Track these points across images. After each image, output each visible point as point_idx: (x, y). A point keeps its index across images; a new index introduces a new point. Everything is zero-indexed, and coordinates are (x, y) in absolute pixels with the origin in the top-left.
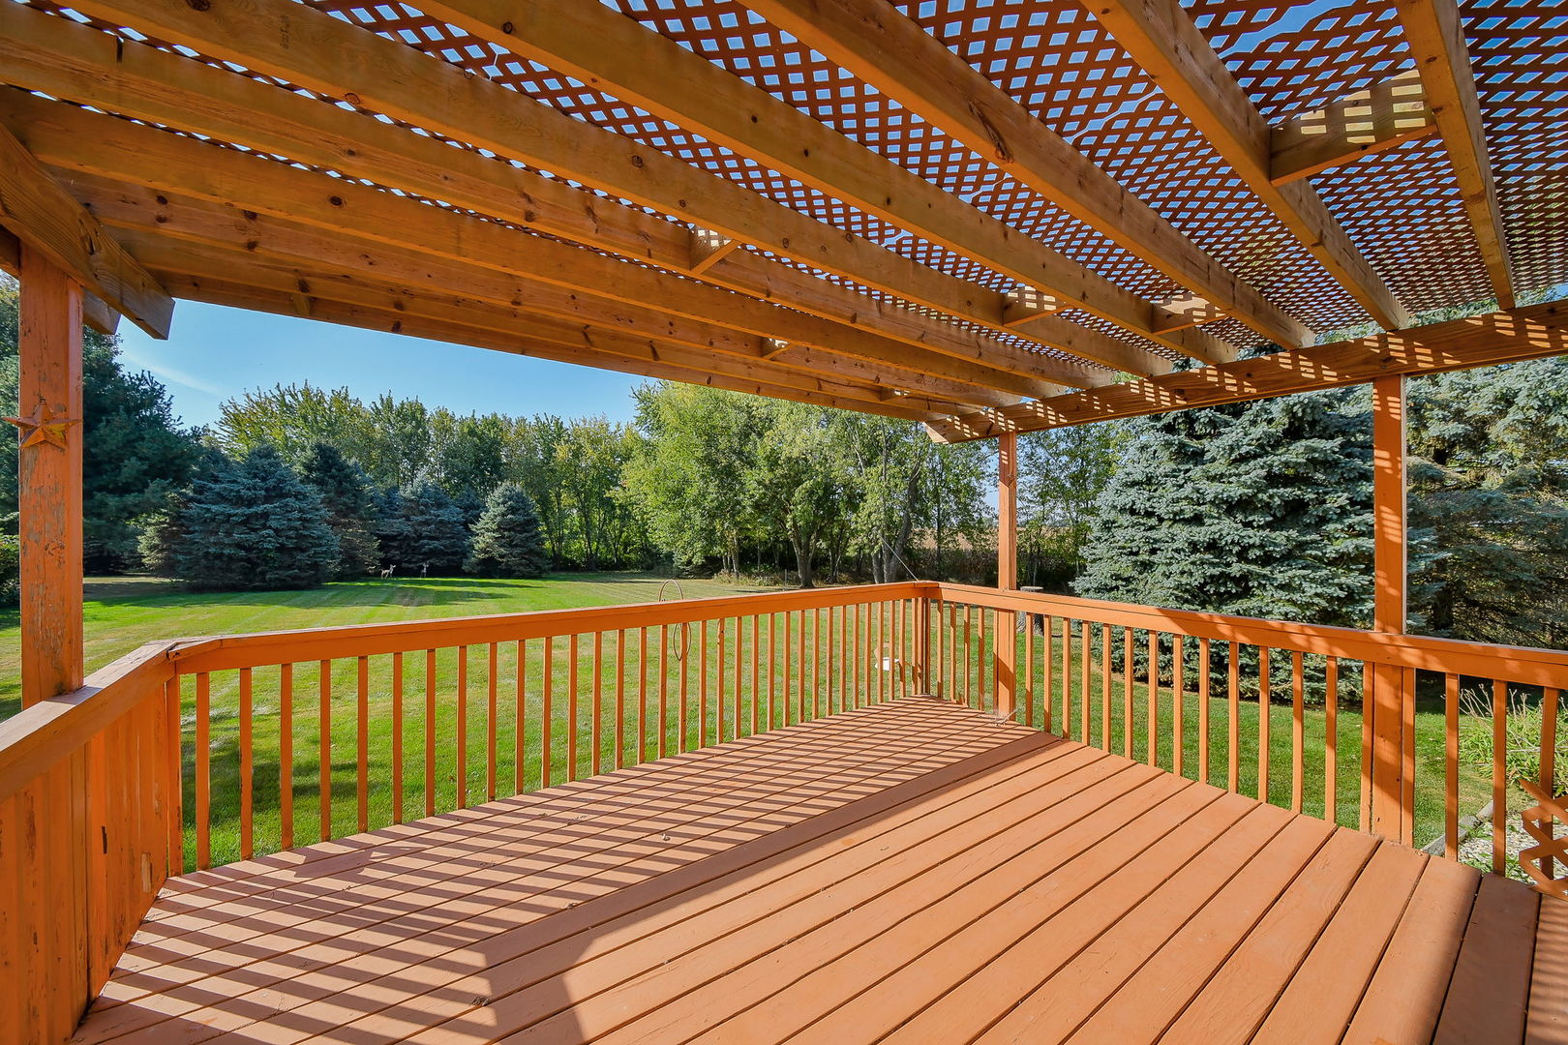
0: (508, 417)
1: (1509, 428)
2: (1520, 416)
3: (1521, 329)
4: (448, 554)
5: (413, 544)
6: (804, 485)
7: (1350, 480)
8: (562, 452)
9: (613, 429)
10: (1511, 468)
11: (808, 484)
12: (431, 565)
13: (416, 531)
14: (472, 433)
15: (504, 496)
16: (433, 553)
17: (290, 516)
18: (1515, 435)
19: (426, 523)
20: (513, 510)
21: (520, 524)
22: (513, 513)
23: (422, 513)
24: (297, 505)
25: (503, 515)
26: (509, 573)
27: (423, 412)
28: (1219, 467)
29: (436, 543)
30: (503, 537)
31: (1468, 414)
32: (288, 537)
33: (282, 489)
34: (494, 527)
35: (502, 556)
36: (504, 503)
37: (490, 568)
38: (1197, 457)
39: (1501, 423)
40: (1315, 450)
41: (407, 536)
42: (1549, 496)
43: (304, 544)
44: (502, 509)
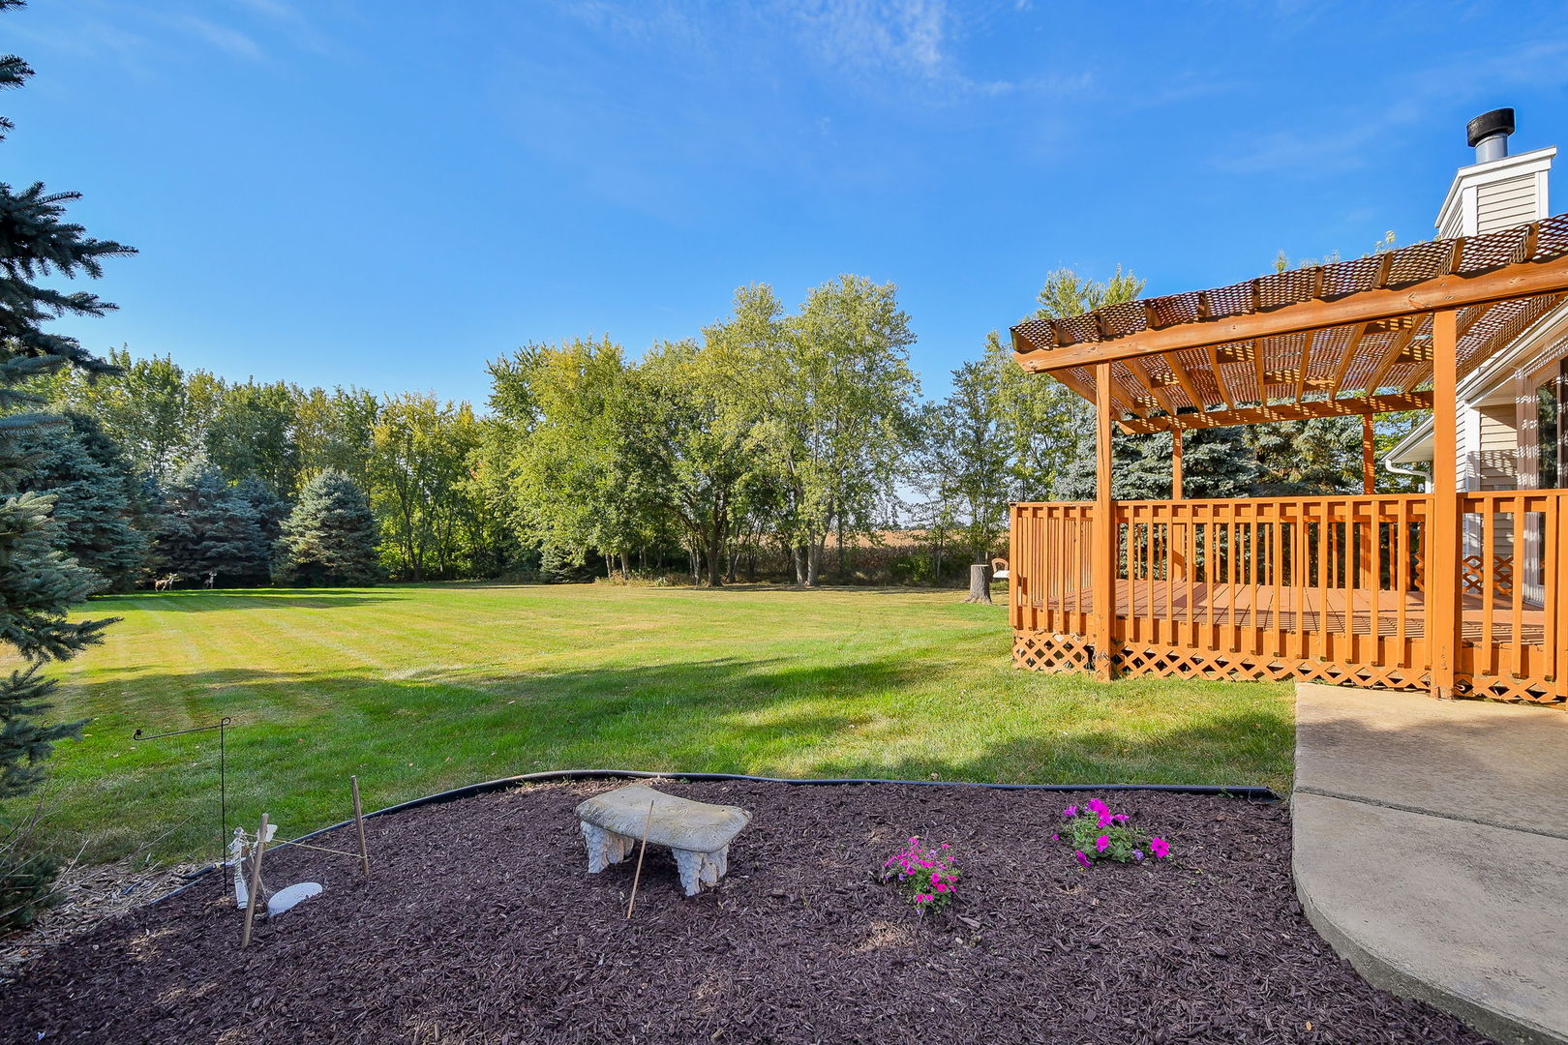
0: (299, 387)
1: (1306, 441)
2: (1312, 434)
3: (1413, 399)
4: (241, 559)
5: (191, 546)
6: (743, 477)
7: (1232, 472)
8: (380, 434)
9: (441, 408)
10: (1306, 468)
11: (746, 476)
12: (220, 573)
13: (195, 530)
14: (251, 404)
15: (326, 485)
16: (221, 558)
17: (86, 503)
18: (1308, 446)
19: (212, 520)
20: (340, 503)
21: (351, 521)
22: (341, 507)
23: (200, 507)
24: (93, 489)
25: (328, 509)
26: (340, 581)
27: (179, 374)
28: (1151, 463)
29: (227, 546)
30: (329, 536)
31: (1282, 430)
32: (84, 532)
33: (68, 468)
34: (317, 524)
35: (329, 560)
36: (329, 494)
37: (311, 575)
38: (1136, 455)
39: (1301, 438)
40: (1214, 451)
41: (184, 536)
42: (1324, 487)
43: (104, 541)
44: (326, 501)
